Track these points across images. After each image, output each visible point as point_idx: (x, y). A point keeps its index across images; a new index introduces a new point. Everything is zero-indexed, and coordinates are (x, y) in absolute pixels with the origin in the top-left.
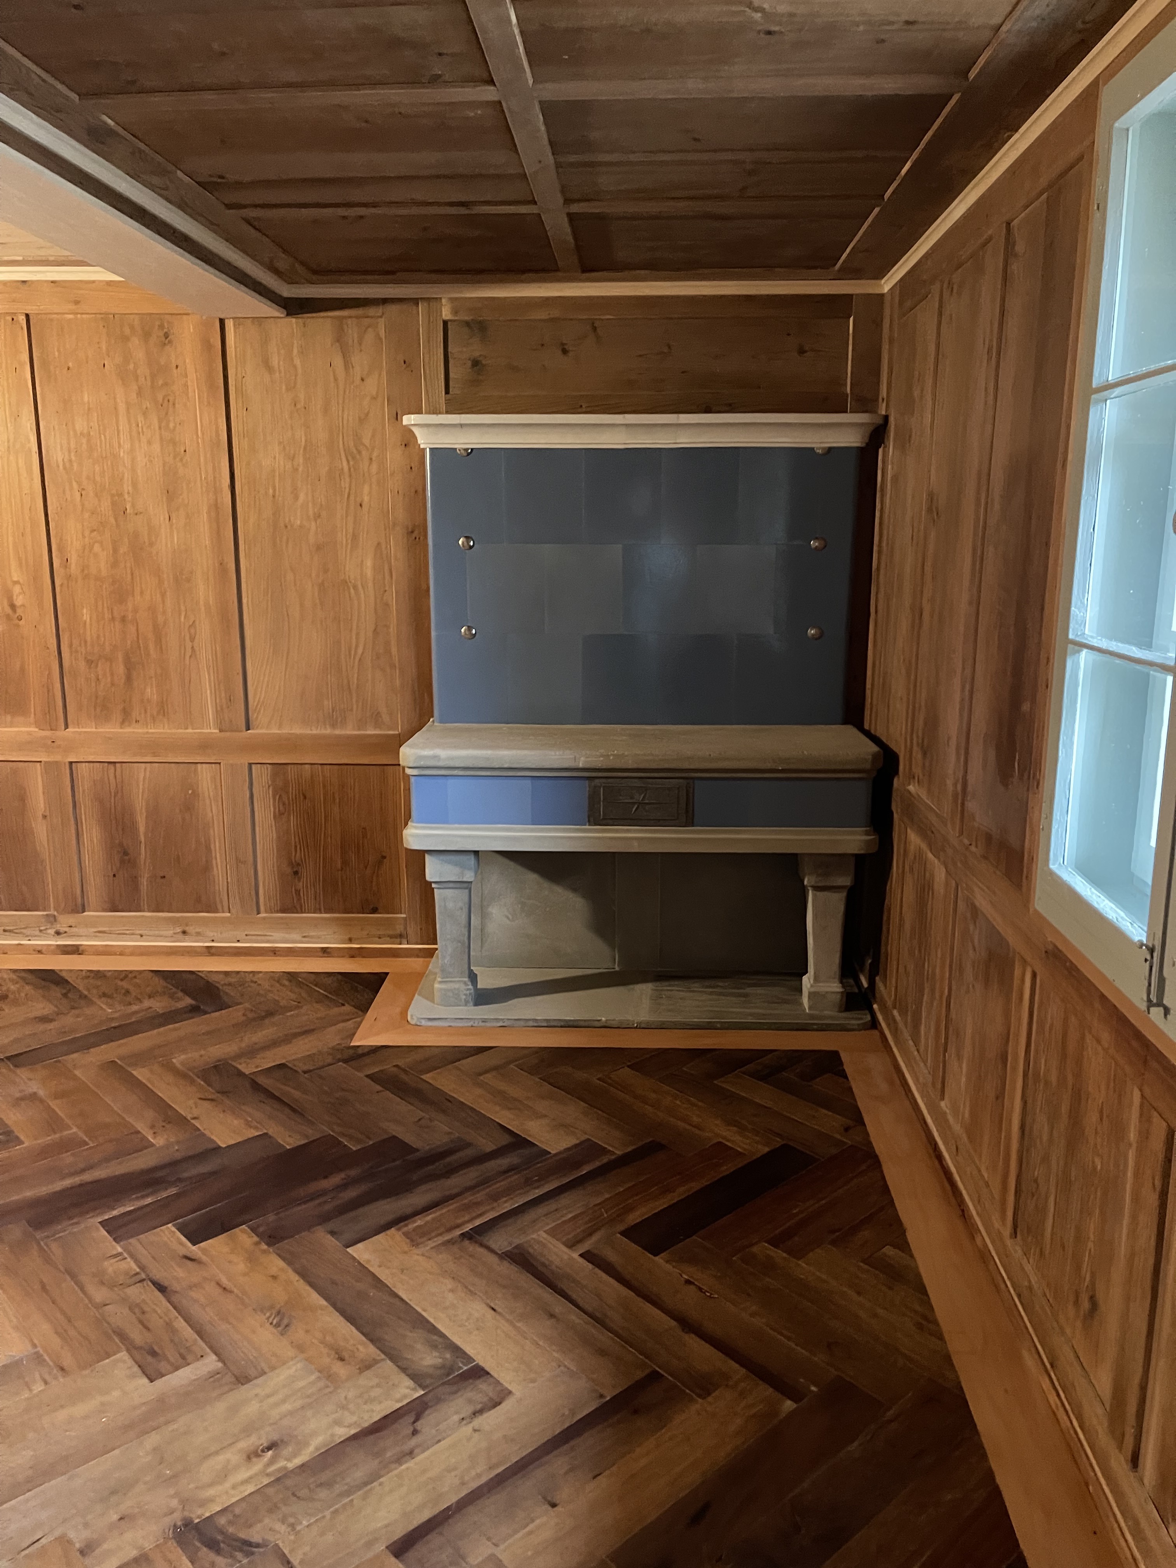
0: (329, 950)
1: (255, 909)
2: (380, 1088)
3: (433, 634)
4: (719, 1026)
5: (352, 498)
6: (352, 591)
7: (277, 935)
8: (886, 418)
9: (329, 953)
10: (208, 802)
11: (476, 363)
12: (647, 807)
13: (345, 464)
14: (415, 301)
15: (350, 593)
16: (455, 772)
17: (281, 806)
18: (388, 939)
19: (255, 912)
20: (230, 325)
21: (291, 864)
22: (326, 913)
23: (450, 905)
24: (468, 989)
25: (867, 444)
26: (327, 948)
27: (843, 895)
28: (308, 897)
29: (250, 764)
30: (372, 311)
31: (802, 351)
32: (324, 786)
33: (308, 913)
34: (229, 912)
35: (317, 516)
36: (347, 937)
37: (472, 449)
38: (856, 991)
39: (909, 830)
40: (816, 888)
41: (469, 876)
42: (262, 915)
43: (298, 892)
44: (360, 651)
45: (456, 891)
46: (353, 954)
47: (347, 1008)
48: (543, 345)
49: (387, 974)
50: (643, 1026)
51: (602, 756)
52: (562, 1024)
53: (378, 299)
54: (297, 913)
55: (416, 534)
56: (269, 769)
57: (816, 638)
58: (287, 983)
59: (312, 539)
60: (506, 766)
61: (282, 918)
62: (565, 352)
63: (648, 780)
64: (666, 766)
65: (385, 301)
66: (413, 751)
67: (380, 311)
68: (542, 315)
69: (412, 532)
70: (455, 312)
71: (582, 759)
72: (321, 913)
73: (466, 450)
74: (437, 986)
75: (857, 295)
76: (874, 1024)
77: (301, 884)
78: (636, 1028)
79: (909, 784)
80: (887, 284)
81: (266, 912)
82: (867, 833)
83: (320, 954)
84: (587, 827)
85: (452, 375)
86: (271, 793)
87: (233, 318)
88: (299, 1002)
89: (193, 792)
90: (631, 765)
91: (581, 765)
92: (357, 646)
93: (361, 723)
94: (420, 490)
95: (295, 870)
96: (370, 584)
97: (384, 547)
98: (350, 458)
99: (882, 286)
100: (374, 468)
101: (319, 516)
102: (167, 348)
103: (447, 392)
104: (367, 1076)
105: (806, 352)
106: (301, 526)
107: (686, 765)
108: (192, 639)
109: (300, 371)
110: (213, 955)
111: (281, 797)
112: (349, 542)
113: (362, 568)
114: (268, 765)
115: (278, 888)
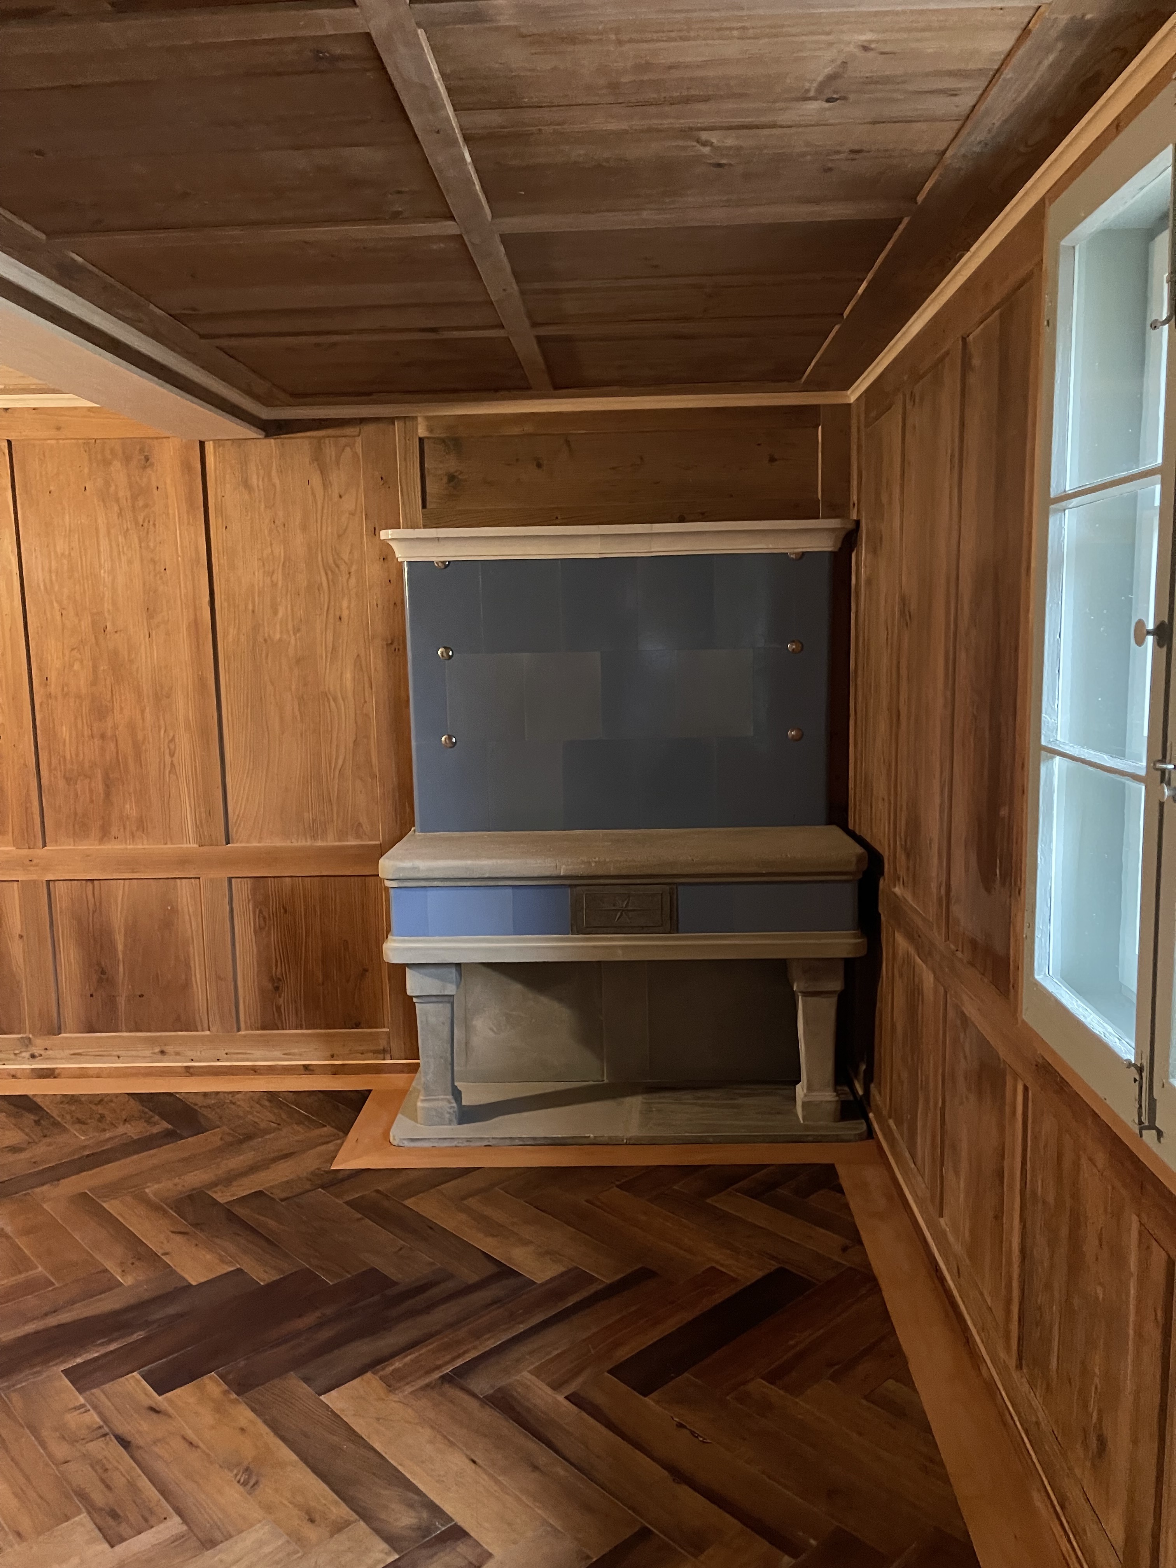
0: (311, 1067)
1: (235, 1026)
2: (360, 1216)
3: (414, 744)
4: (711, 1140)
5: (331, 611)
6: (332, 703)
7: (258, 1053)
8: (858, 523)
9: (310, 1070)
10: (187, 917)
11: (451, 478)
12: (630, 914)
13: (324, 579)
14: (391, 420)
15: (329, 704)
16: (436, 883)
17: (261, 919)
18: (371, 1054)
19: (235, 1029)
20: (209, 447)
21: (271, 979)
22: (306, 1029)
23: (432, 1020)
24: (452, 1107)
25: (840, 549)
26: (310, 1065)
27: (834, 1000)
28: (289, 1013)
29: (230, 879)
30: (349, 431)
31: (772, 460)
32: (305, 899)
33: (290, 1029)
34: (209, 1030)
35: (297, 630)
36: (330, 1053)
37: (449, 562)
38: (851, 1098)
39: (896, 934)
40: (806, 994)
41: (451, 990)
42: (242, 1033)
43: (278, 1008)
44: (340, 762)
45: (440, 1005)
46: (336, 1071)
47: (327, 1130)
48: (517, 460)
49: (370, 1091)
50: (632, 1142)
51: (583, 862)
52: (549, 1142)
53: (356, 419)
54: (278, 1029)
55: (395, 645)
56: (249, 882)
57: (796, 739)
58: (267, 1103)
59: (291, 651)
60: (486, 876)
61: (261, 1035)
62: (539, 466)
63: (631, 886)
64: (649, 872)
65: (362, 421)
66: (392, 863)
67: (358, 430)
68: (516, 430)
69: (391, 644)
70: (430, 429)
71: (564, 866)
72: (302, 1029)
73: (443, 562)
74: (419, 1104)
75: (825, 406)
76: (870, 1134)
77: (282, 1000)
78: (626, 1144)
79: (895, 886)
80: (853, 395)
81: (246, 1029)
82: (855, 936)
83: (303, 1072)
84: (570, 936)
85: (428, 490)
86: (251, 906)
87: (213, 440)
88: (279, 1124)
89: (172, 907)
90: (613, 871)
91: (562, 874)
92: (337, 759)
93: (342, 835)
94: (399, 602)
95: (276, 984)
96: (350, 695)
97: (363, 659)
98: (329, 573)
99: (848, 397)
100: (353, 581)
101: (299, 630)
102: (149, 470)
103: (424, 506)
104: (347, 1203)
105: (776, 460)
106: (280, 640)
107: (669, 871)
108: (172, 755)
109: (278, 490)
110: (192, 1075)
111: (261, 912)
112: (329, 655)
113: (341, 680)
114: (248, 879)
115: (259, 1004)
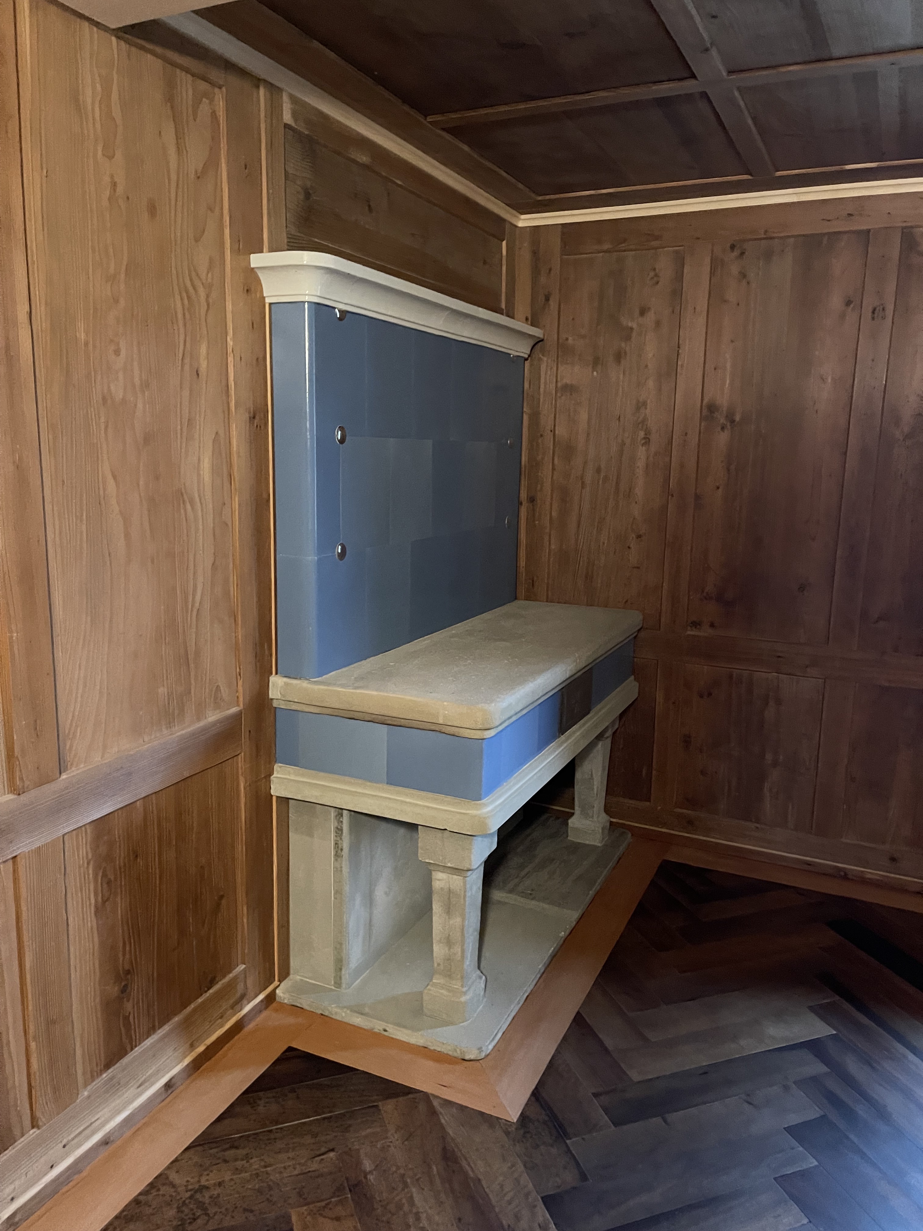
0: (173, 1081)
5: (187, 361)
6: (188, 507)
7: (105, 1112)
11: (308, 195)
13: (178, 304)
14: (257, 81)
15: (185, 510)
17: (105, 886)
18: (231, 1011)
19: (72, 1099)
21: (118, 978)
22: (161, 1026)
26: (171, 1078)
27: (611, 738)
28: (139, 1019)
32: (159, 824)
33: (140, 1044)
34: (34, 1127)
35: (145, 385)
43: (127, 1018)
46: (201, 1065)
48: (355, 194)
49: (292, 1049)
55: (257, 420)
56: (89, 833)
59: (139, 422)
62: (370, 209)
69: (255, 418)
70: (295, 117)
72: (155, 1031)
75: (508, 221)
76: (631, 832)
77: (131, 1003)
79: (688, 630)
80: (525, 221)
81: (87, 1085)
85: (288, 204)
86: (91, 872)
92: (194, 595)
93: (200, 709)
95: (123, 984)
96: (208, 495)
97: (223, 439)
99: (520, 220)
106: (124, 401)
111: (104, 875)
112: (185, 429)
113: (198, 470)
114: (88, 828)
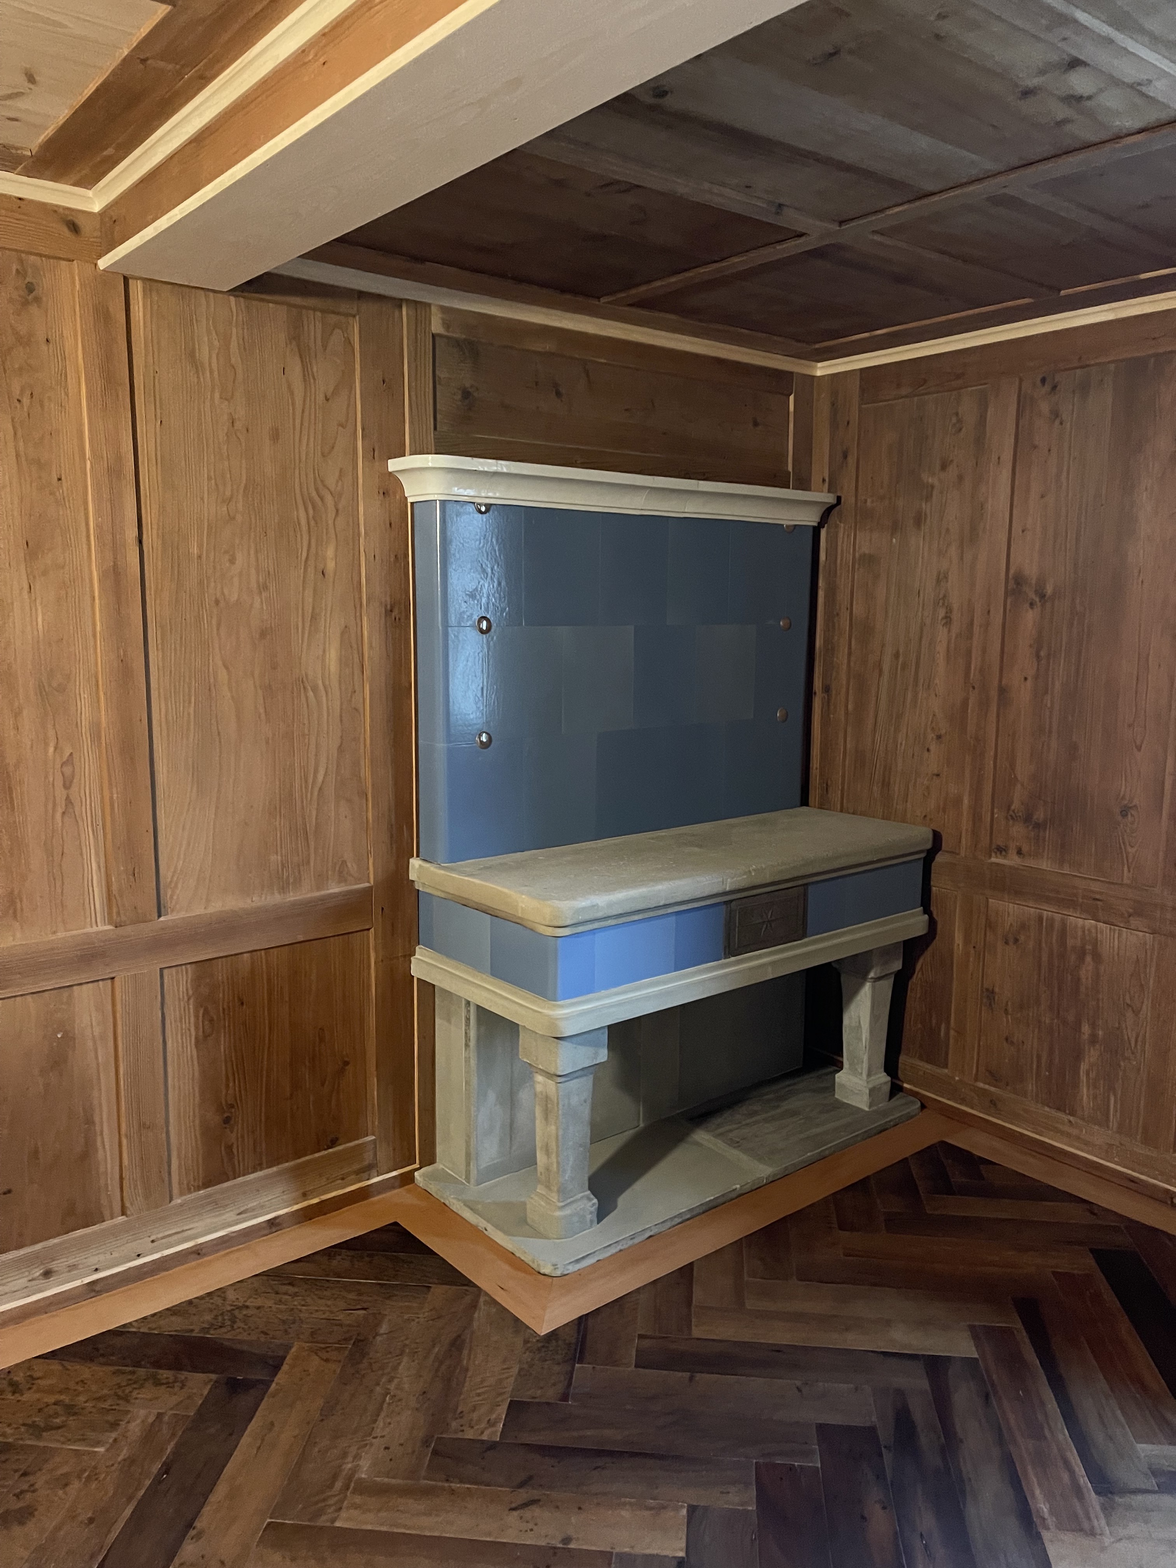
0: (277, 1221)
1: (166, 1195)
5: (311, 562)
6: (311, 694)
7: (198, 1225)
8: (839, 499)
9: (279, 1224)
10: (90, 1044)
11: (466, 394)
13: (302, 515)
15: (307, 698)
17: (206, 1024)
18: (353, 1177)
19: (166, 1200)
21: (220, 1109)
22: (269, 1167)
23: (574, 1100)
24: (593, 1205)
25: (819, 524)
26: (275, 1218)
27: (891, 981)
28: (243, 1152)
29: (161, 970)
30: (344, 306)
31: (756, 424)
32: (269, 980)
33: (245, 1175)
34: (123, 1213)
35: (263, 587)
36: (303, 1192)
41: (602, 1056)
42: (177, 1201)
43: (229, 1148)
44: (320, 778)
46: (312, 1214)
47: (440, 1289)
48: (537, 383)
49: (402, 1223)
50: (771, 1179)
51: (745, 873)
52: (704, 1208)
54: (228, 1180)
55: (396, 612)
56: (189, 970)
57: (783, 721)
59: (254, 621)
61: (205, 1197)
62: (558, 394)
63: (777, 893)
65: (361, 296)
67: (351, 307)
68: (537, 346)
69: (392, 611)
70: (447, 325)
71: (726, 880)
72: (262, 1169)
74: (558, 1213)
75: (798, 373)
76: (922, 1103)
77: (234, 1135)
78: (765, 1184)
80: (822, 369)
81: (182, 1194)
82: (921, 913)
83: (269, 1231)
84: (721, 961)
85: (442, 406)
86: (191, 1007)
87: (144, 280)
88: (364, 1309)
89: (66, 1034)
90: (768, 878)
91: (728, 889)
92: (316, 771)
93: (321, 880)
94: (401, 555)
95: (226, 1115)
96: (335, 682)
97: (353, 631)
98: (310, 508)
99: (817, 369)
101: (265, 587)
102: (34, 309)
103: (438, 427)
105: (762, 425)
106: (239, 602)
108: (67, 786)
109: (240, 375)
110: (99, 1293)
111: (206, 1012)
112: (307, 625)
113: (323, 660)
114: (189, 966)
115: (201, 1152)
